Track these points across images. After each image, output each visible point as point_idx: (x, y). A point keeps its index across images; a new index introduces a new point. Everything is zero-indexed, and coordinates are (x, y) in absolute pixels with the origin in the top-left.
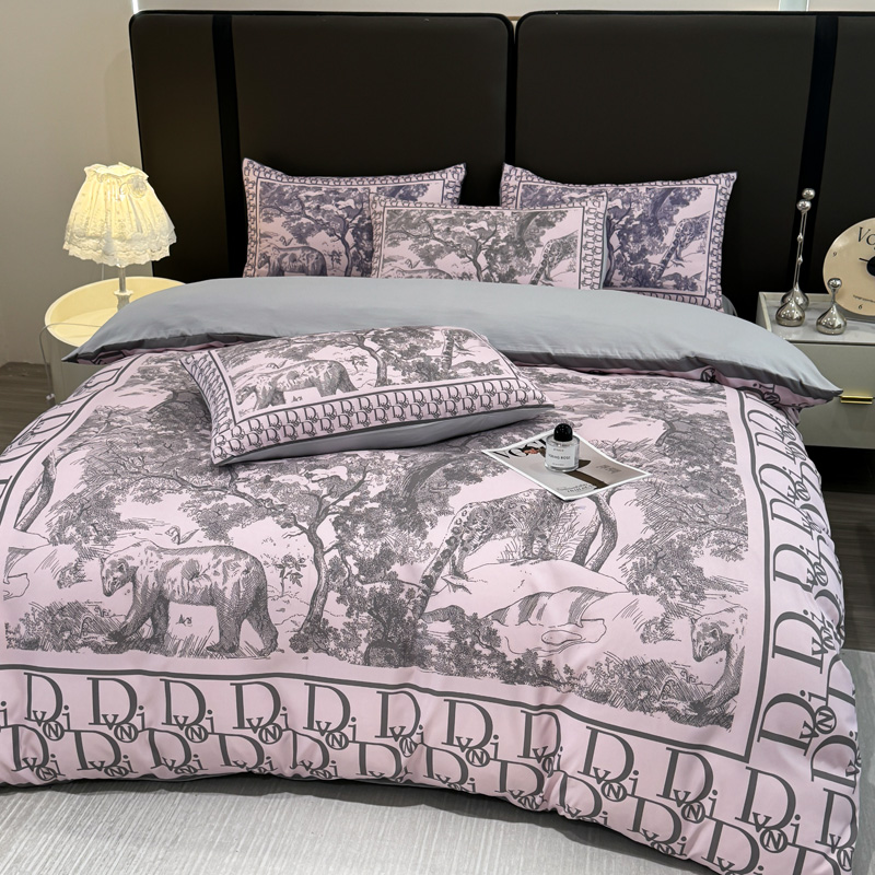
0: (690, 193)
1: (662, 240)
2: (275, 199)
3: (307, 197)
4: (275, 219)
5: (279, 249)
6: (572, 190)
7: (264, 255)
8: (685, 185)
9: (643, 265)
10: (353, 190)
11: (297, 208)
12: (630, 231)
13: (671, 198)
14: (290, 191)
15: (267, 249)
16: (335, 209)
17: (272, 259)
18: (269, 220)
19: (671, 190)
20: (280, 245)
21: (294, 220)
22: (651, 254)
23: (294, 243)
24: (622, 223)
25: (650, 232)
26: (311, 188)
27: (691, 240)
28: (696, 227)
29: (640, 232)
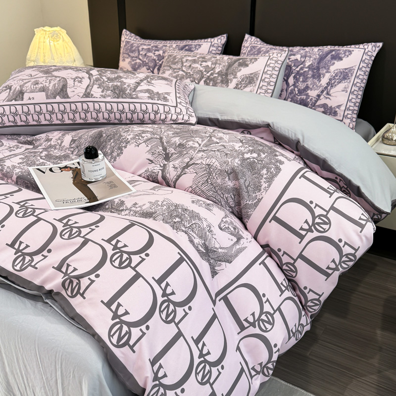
0: (345, 53)
1: (320, 82)
2: (128, 50)
3: (143, 49)
4: (126, 59)
8: (344, 48)
9: (305, 97)
11: (136, 54)
12: (301, 75)
13: (332, 55)
14: (136, 46)
16: (153, 56)
19: (333, 50)
21: (133, 61)
22: (311, 89)
24: (298, 69)
25: (313, 76)
26: (146, 45)
27: (340, 82)
28: (344, 75)
29: (307, 76)
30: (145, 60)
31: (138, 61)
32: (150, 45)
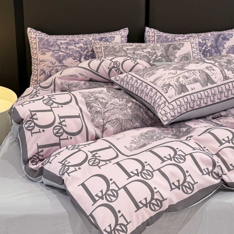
0: (229, 36)
2: (46, 44)
3: (61, 43)
4: (47, 53)
5: (49, 67)
6: (179, 36)
7: (42, 70)
8: (226, 32)
10: (82, 39)
11: (57, 48)
12: (207, 52)
13: (222, 38)
14: (53, 41)
15: (44, 67)
16: (75, 48)
17: (46, 72)
18: (44, 54)
19: (220, 35)
20: (50, 65)
21: (56, 53)
23: (57, 64)
24: (204, 48)
25: (216, 52)
26: (62, 40)
29: (211, 52)
30: (68, 52)
31: (61, 53)
32: (66, 40)
